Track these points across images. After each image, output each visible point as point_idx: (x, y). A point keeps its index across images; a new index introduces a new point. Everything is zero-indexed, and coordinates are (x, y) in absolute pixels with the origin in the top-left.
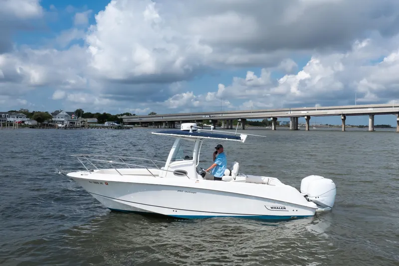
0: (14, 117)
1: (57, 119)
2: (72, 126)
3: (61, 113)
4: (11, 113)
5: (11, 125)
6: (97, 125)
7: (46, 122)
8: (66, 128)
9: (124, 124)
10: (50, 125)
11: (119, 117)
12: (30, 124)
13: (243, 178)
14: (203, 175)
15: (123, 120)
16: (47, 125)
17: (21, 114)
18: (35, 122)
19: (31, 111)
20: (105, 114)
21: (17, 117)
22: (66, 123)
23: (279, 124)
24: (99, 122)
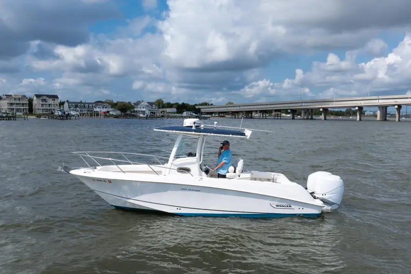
0: (100, 108)
1: (139, 109)
2: (153, 116)
3: (142, 103)
4: (98, 103)
5: (98, 115)
6: (176, 115)
7: (128, 112)
8: (147, 118)
9: (202, 114)
10: (133, 115)
11: (197, 107)
12: (114, 114)
13: (248, 175)
14: (207, 172)
15: (201, 110)
16: (130, 115)
17: (106, 104)
18: (119, 112)
19: (115, 101)
20: (183, 104)
21: (103, 108)
22: (148, 112)
23: (364, 114)
24: (178, 112)
